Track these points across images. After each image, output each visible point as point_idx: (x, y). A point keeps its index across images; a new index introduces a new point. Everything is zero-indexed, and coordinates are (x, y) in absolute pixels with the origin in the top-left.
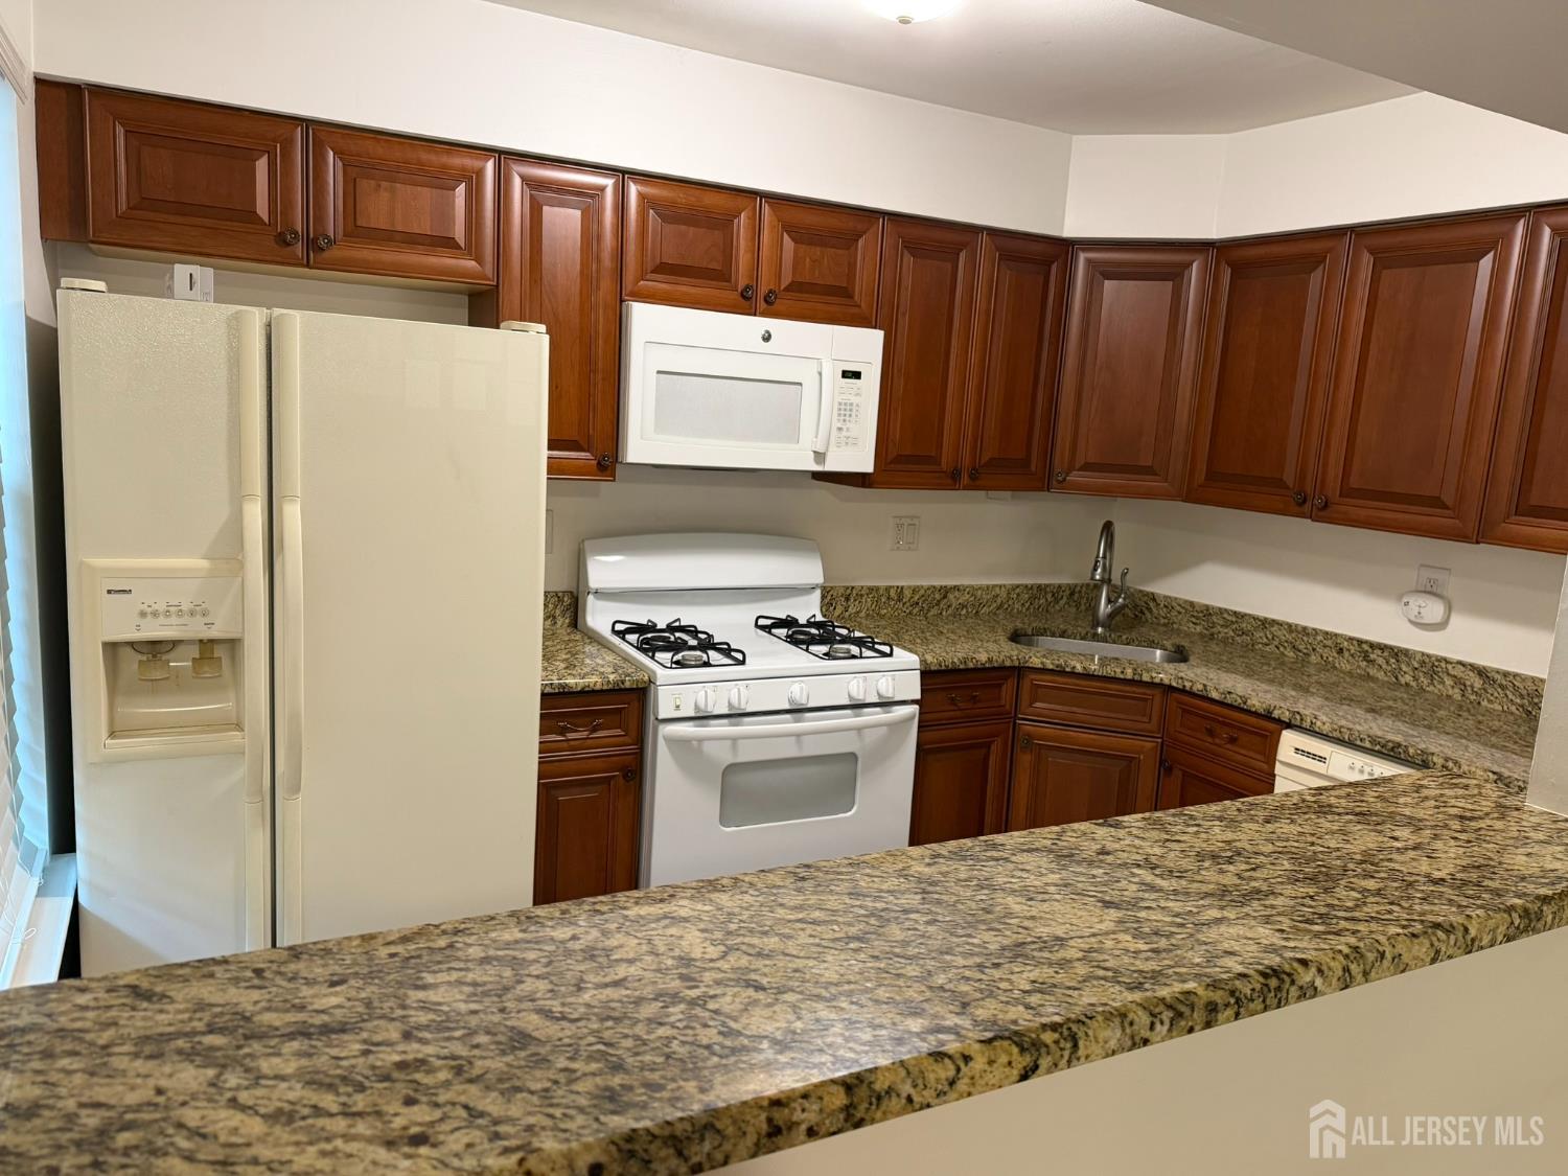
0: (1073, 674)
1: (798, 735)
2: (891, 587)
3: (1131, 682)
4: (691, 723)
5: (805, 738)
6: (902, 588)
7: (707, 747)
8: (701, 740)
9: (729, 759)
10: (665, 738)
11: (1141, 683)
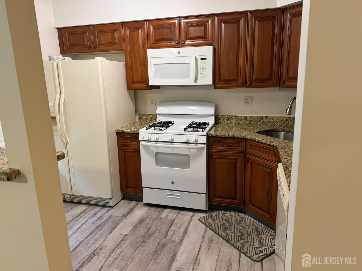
0: (256, 141)
1: (173, 148)
2: (242, 116)
3: (269, 145)
4: (147, 142)
5: (174, 149)
6: (246, 116)
7: (151, 147)
8: (149, 146)
9: (156, 151)
10: (142, 145)
11: (271, 145)
